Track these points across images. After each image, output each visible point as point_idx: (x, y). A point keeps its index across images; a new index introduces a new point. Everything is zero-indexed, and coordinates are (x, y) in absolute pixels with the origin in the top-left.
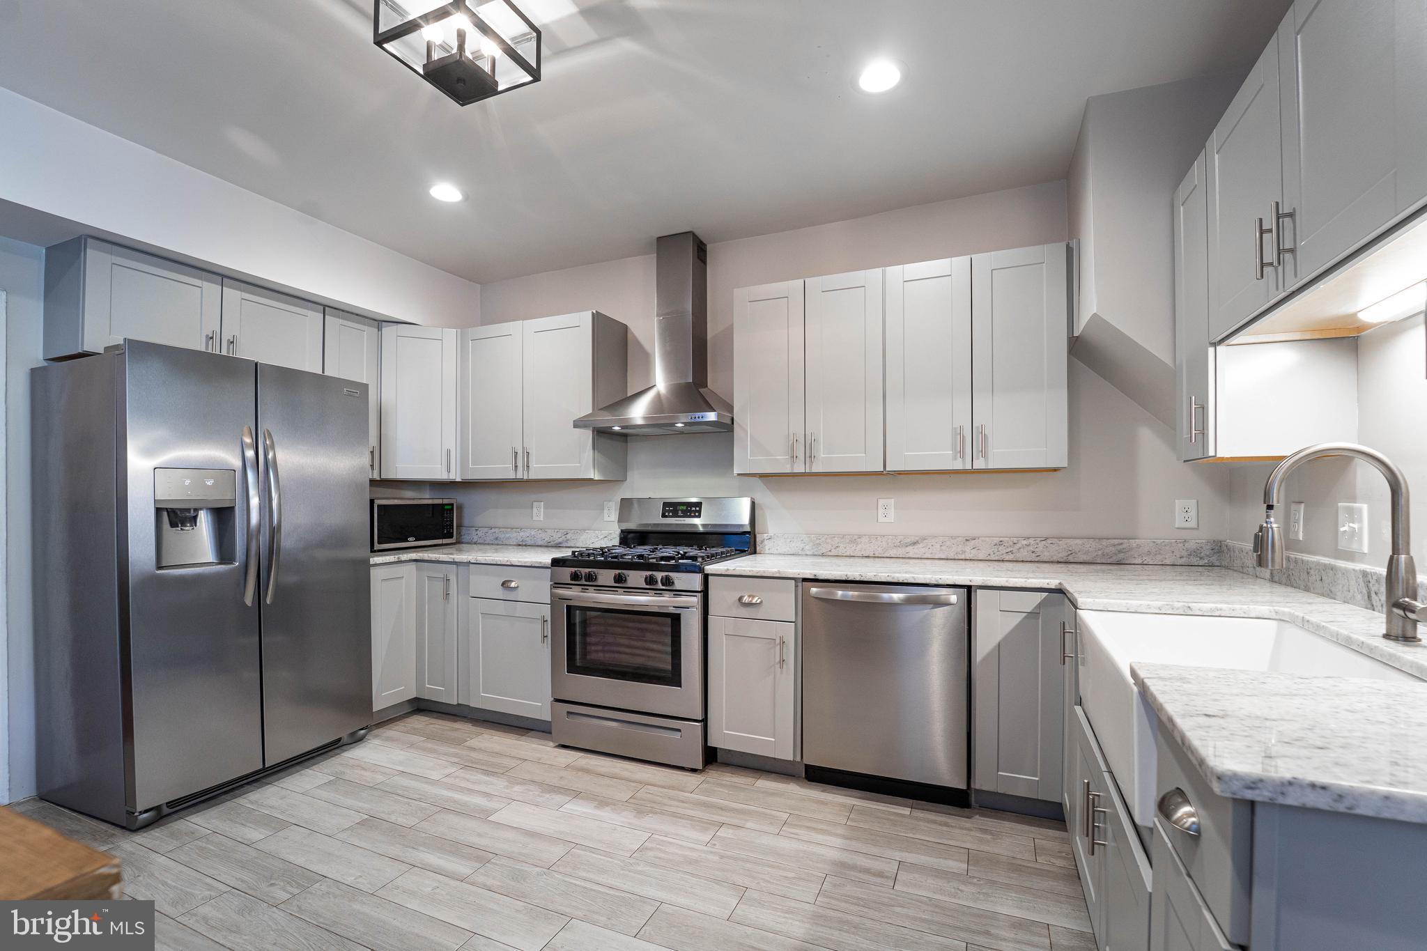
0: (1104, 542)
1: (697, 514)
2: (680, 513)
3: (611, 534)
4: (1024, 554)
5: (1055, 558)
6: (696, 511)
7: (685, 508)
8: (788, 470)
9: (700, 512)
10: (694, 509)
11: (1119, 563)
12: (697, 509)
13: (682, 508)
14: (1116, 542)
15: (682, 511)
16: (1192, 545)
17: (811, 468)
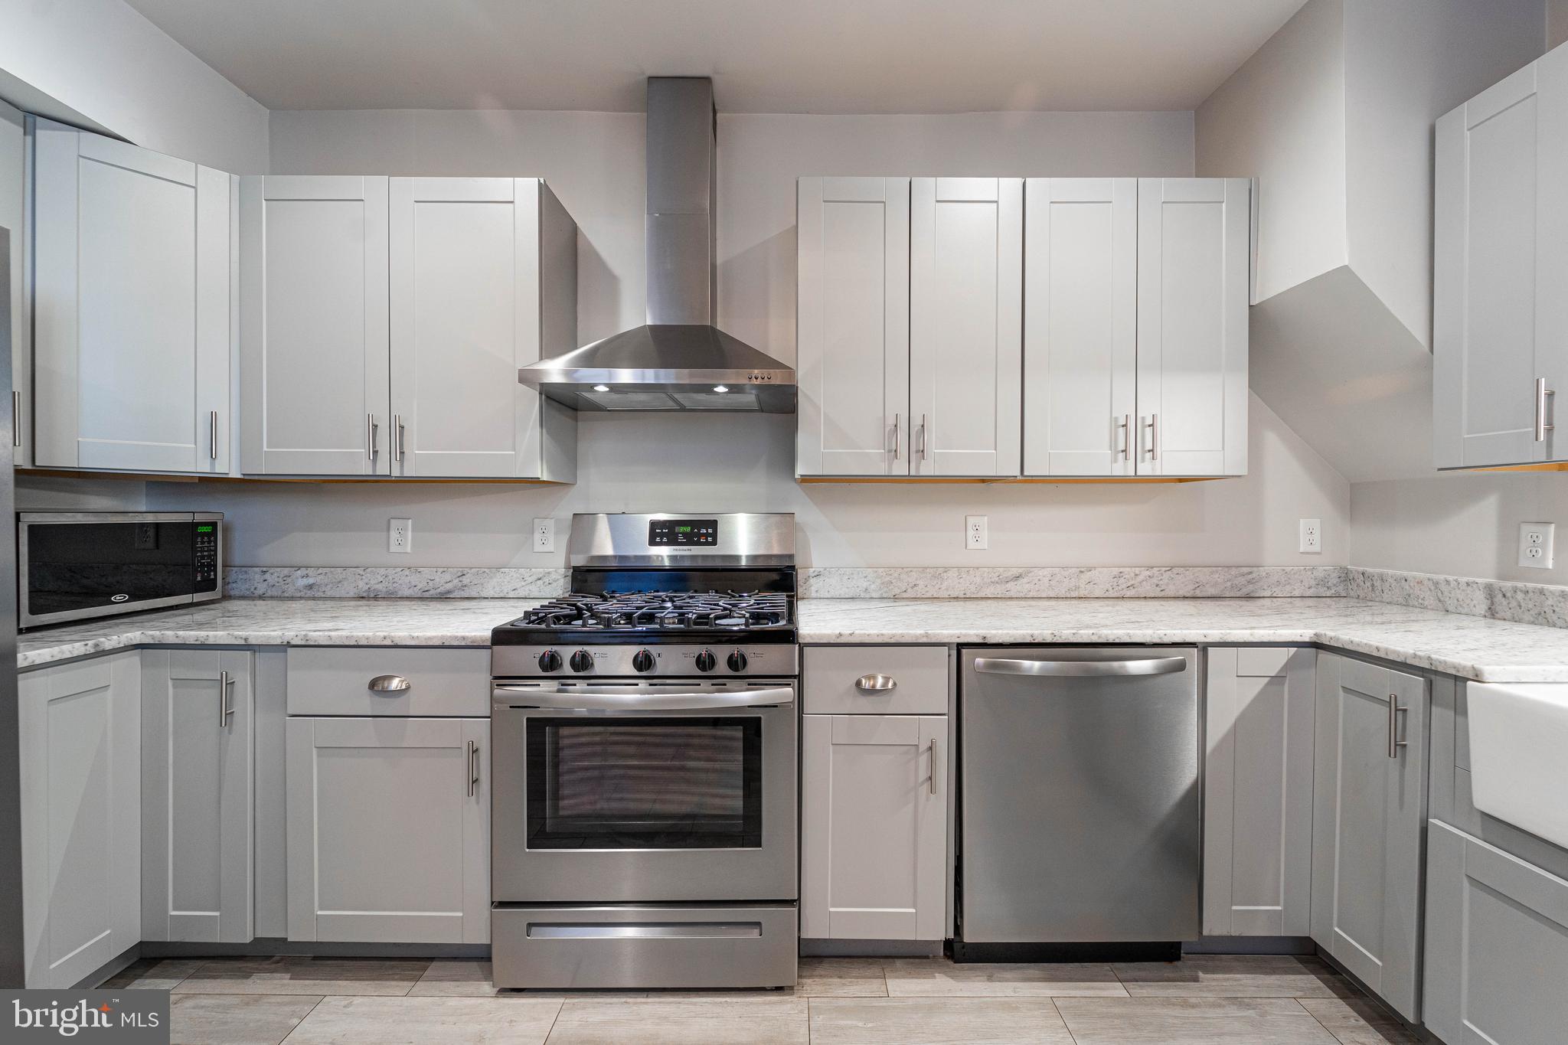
0: (1234, 571)
1: (710, 539)
2: (681, 538)
3: (549, 573)
4: (1147, 589)
5: (1181, 593)
6: (707, 535)
7: (688, 529)
8: (881, 470)
9: (714, 535)
10: (704, 531)
11: (1248, 597)
12: (710, 531)
13: (682, 529)
14: (1245, 570)
15: (685, 535)
16: (1320, 573)
17: (918, 468)
